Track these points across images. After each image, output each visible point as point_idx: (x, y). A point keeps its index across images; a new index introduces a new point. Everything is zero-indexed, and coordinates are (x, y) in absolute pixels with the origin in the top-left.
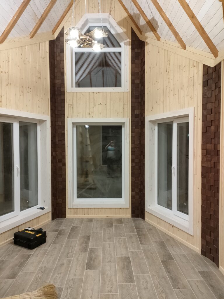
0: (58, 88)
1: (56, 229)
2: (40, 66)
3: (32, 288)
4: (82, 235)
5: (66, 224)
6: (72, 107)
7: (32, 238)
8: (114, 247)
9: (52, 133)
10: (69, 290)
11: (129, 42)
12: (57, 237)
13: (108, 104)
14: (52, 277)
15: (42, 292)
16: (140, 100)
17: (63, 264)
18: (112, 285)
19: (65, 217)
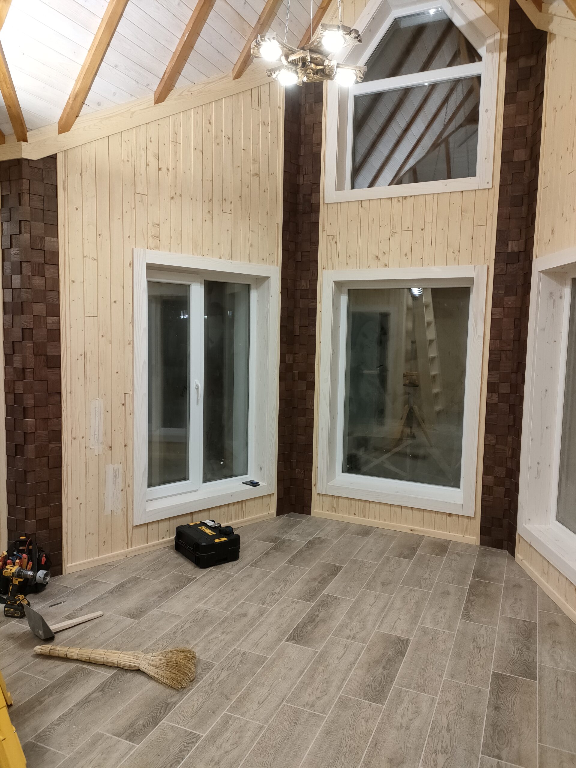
0: (304, 196)
1: (277, 536)
2: (258, 144)
3: (158, 646)
4: (324, 562)
5: (303, 529)
6: (336, 242)
7: (204, 544)
8: (385, 607)
9: (284, 309)
10: (224, 674)
11: (501, 40)
12: (267, 554)
13: (428, 228)
14: (206, 636)
15: (166, 660)
16: (524, 209)
17: (245, 615)
18: (325, 692)
19: (310, 514)
